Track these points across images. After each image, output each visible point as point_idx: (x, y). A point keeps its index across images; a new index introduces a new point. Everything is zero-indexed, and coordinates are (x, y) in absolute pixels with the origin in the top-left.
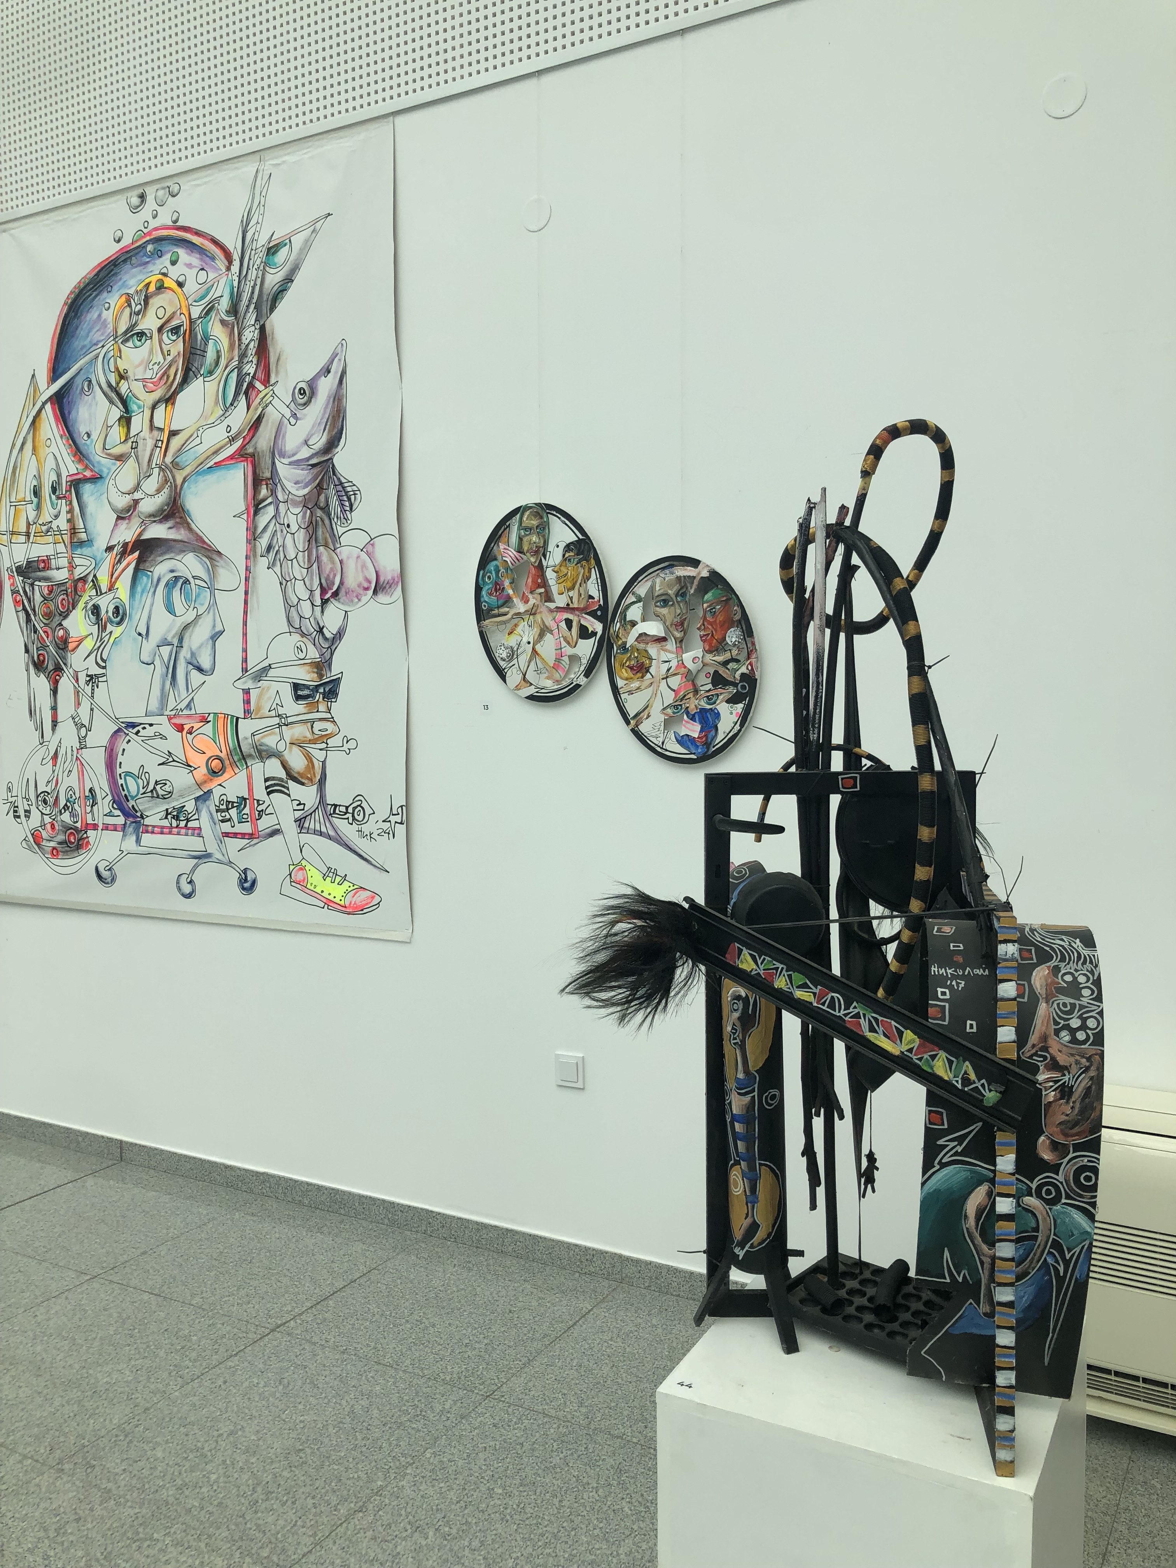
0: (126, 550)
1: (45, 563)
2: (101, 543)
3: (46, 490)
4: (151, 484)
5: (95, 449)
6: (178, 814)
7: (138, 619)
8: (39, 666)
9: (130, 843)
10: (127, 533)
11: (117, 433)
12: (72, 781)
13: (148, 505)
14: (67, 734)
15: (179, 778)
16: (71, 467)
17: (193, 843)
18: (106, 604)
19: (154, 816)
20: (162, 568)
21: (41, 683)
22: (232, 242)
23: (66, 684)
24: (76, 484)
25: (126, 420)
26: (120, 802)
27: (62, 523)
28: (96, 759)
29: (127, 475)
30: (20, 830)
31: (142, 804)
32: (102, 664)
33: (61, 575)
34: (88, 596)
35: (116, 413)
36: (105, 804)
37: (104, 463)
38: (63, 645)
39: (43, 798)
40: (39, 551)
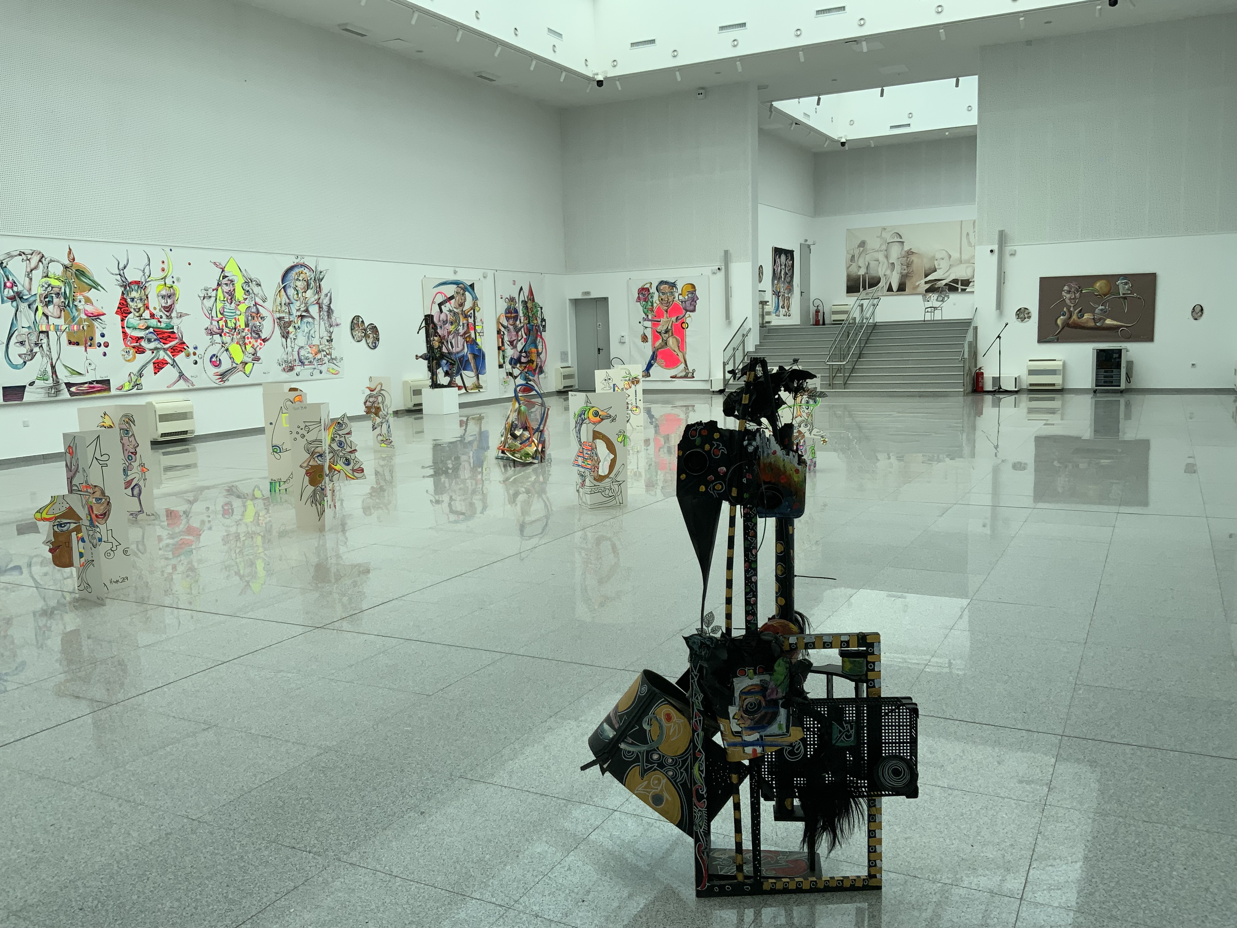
0: (299, 316)
1: (283, 318)
2: (295, 315)
3: (283, 304)
4: (303, 306)
5: (291, 297)
6: (310, 362)
7: (302, 329)
8: (283, 337)
9: (302, 368)
10: (299, 314)
11: (296, 296)
12: (291, 358)
13: (302, 309)
14: (289, 349)
15: (310, 356)
16: (288, 301)
17: (313, 367)
18: (296, 326)
19: (306, 362)
20: (305, 320)
21: (284, 340)
22: (314, 269)
23: (289, 340)
24: (289, 304)
25: (298, 294)
26: (300, 361)
27: (287, 310)
28: (295, 353)
29: (298, 303)
30: (281, 368)
31: (304, 361)
32: (296, 336)
33: (287, 320)
34: (293, 324)
35: (296, 292)
36: (297, 361)
37: (293, 301)
38: (288, 333)
39: (285, 361)
40: (282, 315)
